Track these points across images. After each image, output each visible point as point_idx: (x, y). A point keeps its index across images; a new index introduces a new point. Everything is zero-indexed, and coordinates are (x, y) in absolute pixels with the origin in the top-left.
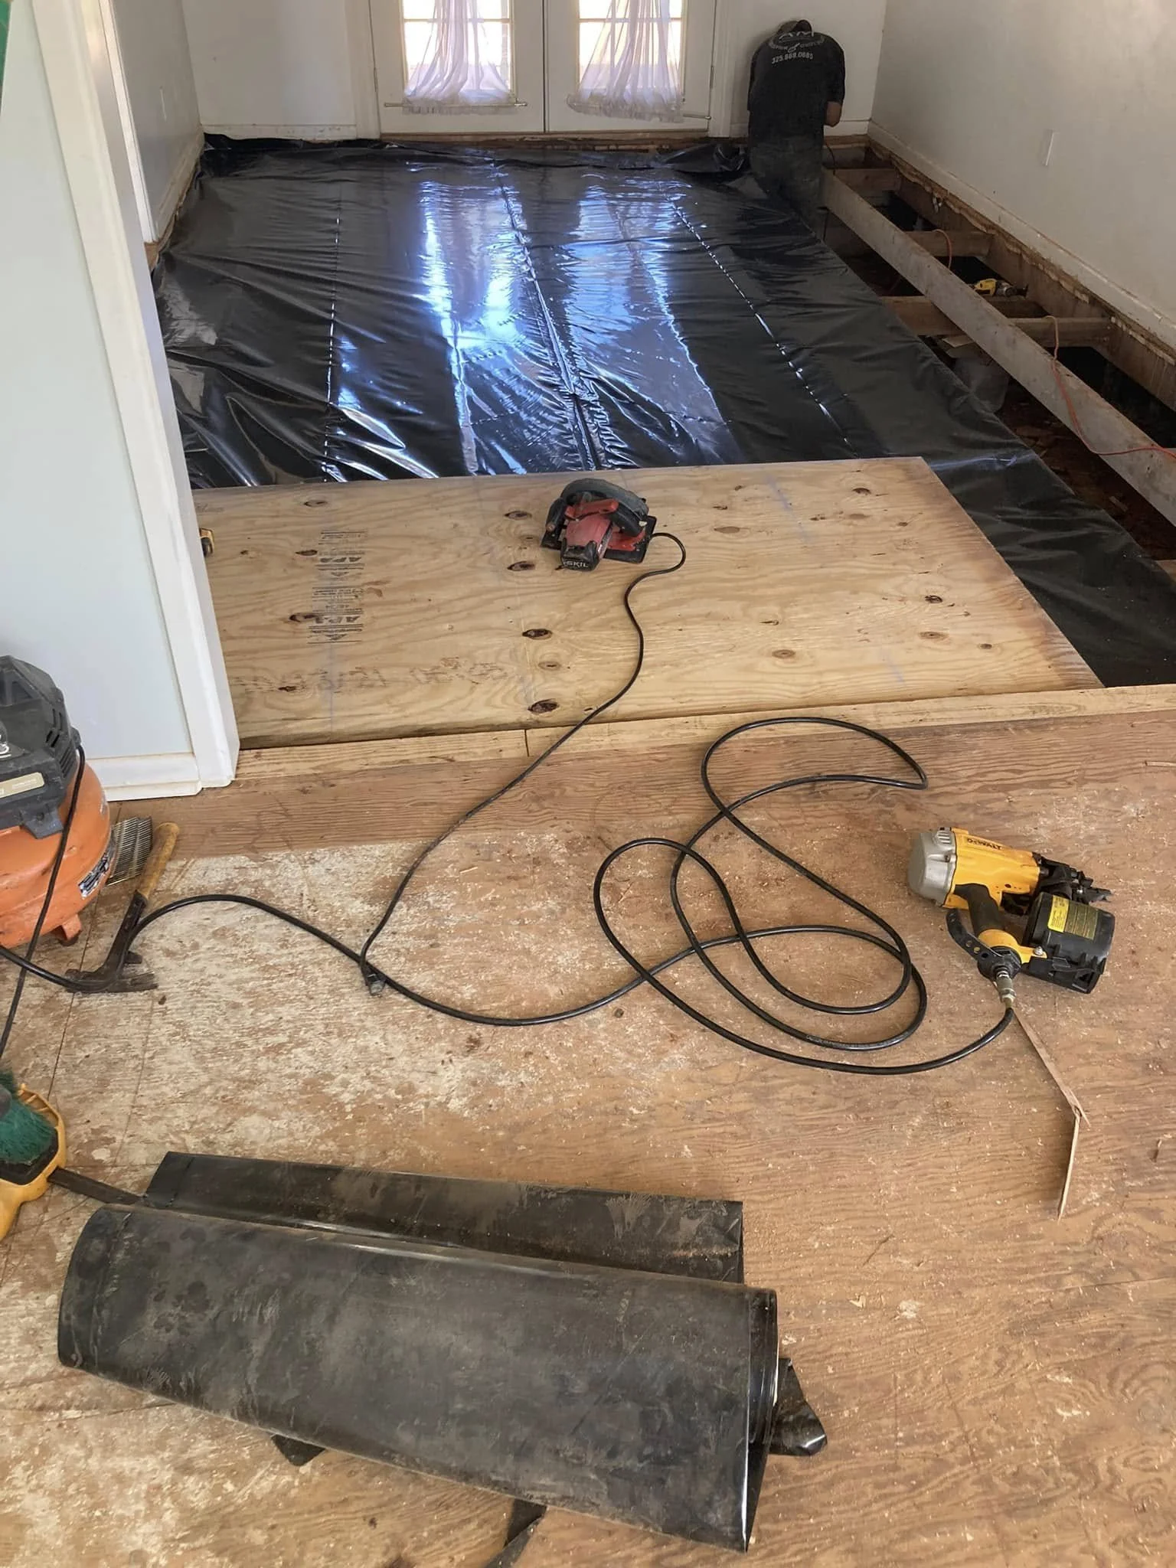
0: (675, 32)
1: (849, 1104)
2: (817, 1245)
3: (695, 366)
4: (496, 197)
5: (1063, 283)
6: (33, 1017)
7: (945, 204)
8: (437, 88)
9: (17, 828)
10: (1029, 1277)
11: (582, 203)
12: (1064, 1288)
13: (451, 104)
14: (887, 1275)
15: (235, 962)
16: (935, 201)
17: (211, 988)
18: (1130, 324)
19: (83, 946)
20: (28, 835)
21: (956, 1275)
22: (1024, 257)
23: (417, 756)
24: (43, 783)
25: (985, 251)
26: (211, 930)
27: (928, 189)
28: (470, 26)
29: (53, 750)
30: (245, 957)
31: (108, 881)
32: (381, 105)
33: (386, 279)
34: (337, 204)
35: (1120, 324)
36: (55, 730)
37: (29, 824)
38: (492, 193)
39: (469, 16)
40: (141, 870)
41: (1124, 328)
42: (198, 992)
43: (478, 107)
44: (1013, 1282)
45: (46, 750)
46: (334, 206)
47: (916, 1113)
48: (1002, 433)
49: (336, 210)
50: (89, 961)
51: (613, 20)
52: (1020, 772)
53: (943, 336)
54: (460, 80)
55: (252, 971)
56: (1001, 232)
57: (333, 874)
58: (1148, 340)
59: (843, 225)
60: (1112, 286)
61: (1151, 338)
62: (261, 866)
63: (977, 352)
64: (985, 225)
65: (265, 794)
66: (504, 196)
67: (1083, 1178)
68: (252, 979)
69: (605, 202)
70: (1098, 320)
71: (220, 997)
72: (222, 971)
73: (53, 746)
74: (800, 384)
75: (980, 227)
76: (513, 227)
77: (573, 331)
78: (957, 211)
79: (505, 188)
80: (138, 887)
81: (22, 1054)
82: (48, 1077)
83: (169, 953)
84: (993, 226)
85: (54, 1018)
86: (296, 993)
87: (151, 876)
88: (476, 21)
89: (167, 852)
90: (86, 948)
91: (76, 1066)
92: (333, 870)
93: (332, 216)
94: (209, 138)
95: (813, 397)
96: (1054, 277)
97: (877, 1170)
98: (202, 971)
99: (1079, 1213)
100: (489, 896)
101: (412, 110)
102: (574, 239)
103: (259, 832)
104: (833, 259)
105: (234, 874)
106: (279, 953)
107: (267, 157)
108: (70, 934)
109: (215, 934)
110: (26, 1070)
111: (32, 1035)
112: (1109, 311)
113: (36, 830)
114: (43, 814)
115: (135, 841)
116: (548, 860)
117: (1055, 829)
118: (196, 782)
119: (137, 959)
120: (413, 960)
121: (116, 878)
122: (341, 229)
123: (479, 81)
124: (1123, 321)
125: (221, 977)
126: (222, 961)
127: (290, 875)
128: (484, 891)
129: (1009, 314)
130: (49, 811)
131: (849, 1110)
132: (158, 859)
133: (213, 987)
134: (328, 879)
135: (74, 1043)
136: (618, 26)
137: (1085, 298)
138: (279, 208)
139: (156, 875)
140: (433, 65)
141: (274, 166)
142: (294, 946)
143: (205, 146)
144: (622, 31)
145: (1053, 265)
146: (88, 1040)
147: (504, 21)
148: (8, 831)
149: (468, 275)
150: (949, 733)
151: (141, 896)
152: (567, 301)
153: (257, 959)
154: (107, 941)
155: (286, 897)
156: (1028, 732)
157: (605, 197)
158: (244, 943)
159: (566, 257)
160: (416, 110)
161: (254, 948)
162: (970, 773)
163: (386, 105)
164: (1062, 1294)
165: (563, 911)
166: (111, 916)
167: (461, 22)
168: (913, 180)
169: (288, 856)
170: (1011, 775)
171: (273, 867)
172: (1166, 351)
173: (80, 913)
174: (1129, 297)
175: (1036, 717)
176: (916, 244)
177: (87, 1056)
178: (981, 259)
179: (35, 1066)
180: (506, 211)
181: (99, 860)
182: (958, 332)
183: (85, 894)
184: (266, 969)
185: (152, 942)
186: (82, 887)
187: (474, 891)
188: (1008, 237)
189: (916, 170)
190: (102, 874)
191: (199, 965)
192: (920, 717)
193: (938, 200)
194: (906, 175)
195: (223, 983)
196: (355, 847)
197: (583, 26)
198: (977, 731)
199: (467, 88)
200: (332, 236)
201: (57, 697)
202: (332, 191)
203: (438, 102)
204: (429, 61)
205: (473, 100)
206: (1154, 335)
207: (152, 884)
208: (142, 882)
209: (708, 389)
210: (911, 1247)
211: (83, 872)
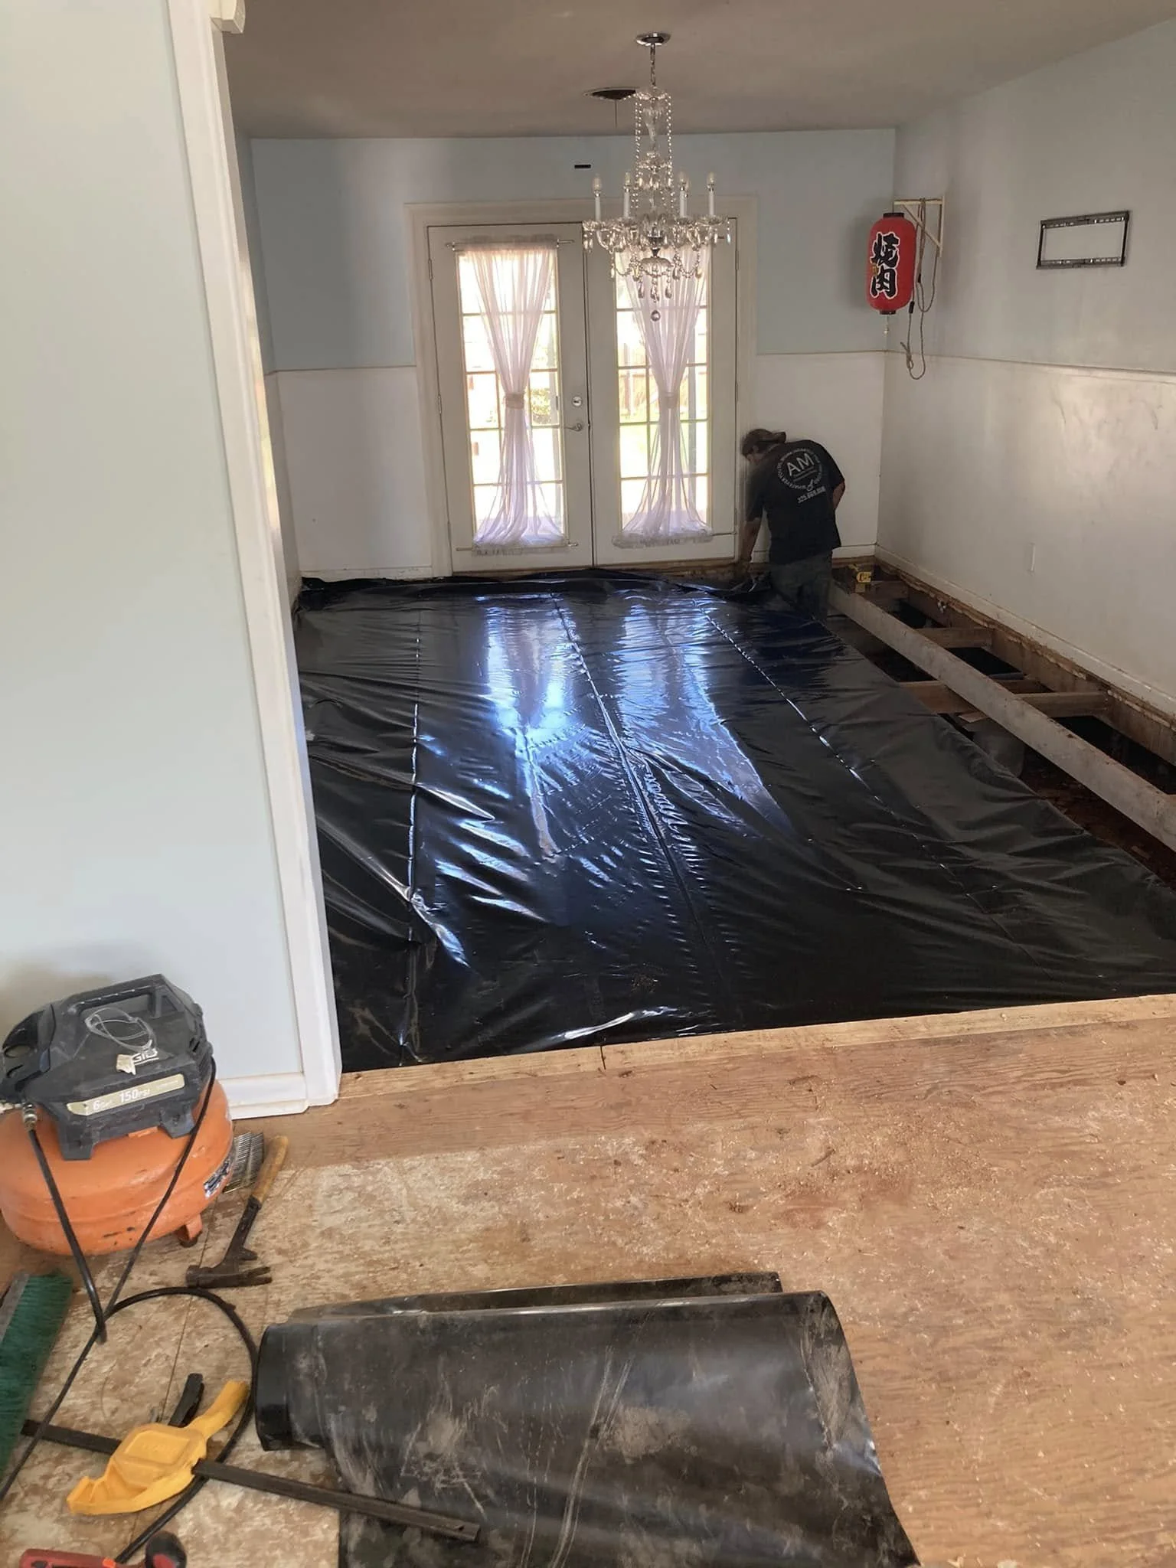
0: (702, 484)
1: (930, 1374)
2: (910, 1509)
3: (735, 742)
4: (553, 617)
5: (1061, 665)
6: (156, 1312)
7: (948, 607)
8: (501, 535)
9: (155, 1128)
10: (1123, 1535)
11: (627, 619)
12: (1158, 1544)
13: (514, 546)
14: (983, 1536)
15: (341, 1258)
16: (939, 604)
17: (321, 1281)
18: (1126, 695)
19: (202, 1247)
20: (164, 1135)
21: (1051, 1535)
22: (1024, 645)
23: (503, 1072)
24: (183, 1084)
25: (989, 642)
26: (319, 1231)
27: (932, 595)
28: (529, 487)
29: (195, 1054)
30: (351, 1253)
31: (225, 1189)
32: (454, 549)
33: (460, 684)
34: (418, 628)
35: (1115, 696)
36: (196, 1037)
37: (167, 1124)
38: (550, 614)
39: (528, 480)
40: (254, 1179)
41: (1121, 699)
42: (309, 1285)
43: (536, 548)
44: (1107, 1540)
45: (188, 1053)
46: (415, 629)
47: (997, 1381)
48: (1018, 789)
49: (416, 632)
50: (207, 1260)
51: (649, 478)
52: (1066, 1072)
53: (960, 714)
54: (521, 528)
55: (357, 1266)
56: (1001, 626)
57: (429, 1178)
58: (1143, 707)
59: (860, 628)
60: (1104, 664)
61: (1144, 705)
62: (363, 1173)
63: (992, 726)
64: (984, 621)
65: (364, 1110)
66: (561, 616)
67: (1167, 1441)
68: (357, 1273)
69: (647, 617)
70: (1097, 693)
71: (328, 1290)
72: (330, 1265)
73: (194, 1050)
74: (830, 753)
75: (981, 622)
76: (570, 639)
77: (625, 719)
78: (960, 611)
79: (561, 610)
80: (253, 1193)
81: (146, 1346)
82: (170, 1366)
83: (280, 1252)
84: (993, 622)
85: (174, 1313)
86: (399, 1284)
87: (265, 1182)
88: (533, 483)
89: (278, 1161)
90: (204, 1249)
91: (195, 1355)
92: (429, 1175)
93: (412, 636)
94: (305, 581)
95: (844, 764)
96: (1052, 660)
97: (964, 1437)
98: (312, 1266)
99: (1165, 1474)
100: (575, 1195)
101: (479, 553)
102: (621, 647)
103: (361, 1144)
104: (852, 651)
105: (339, 1180)
106: (382, 1249)
107: (354, 593)
108: (192, 1235)
109: (322, 1233)
110: (149, 1360)
111: (155, 1328)
112: (1105, 686)
113: (172, 1130)
114: (179, 1115)
115: (249, 1153)
116: (628, 1162)
117: (1102, 1120)
118: (304, 1100)
119: (253, 1257)
120: (506, 1253)
121: (231, 1186)
122: (421, 646)
123: (537, 527)
124: (1117, 693)
125: (329, 1271)
126: (329, 1257)
127: (389, 1180)
128: (569, 1191)
129: (1015, 691)
130: (185, 1113)
131: (932, 1379)
132: (271, 1167)
133: (322, 1281)
134: (425, 1183)
135: (194, 1334)
136: (653, 482)
137: (1082, 676)
138: (363, 632)
139: (269, 1182)
140: (498, 519)
141: (361, 600)
142: (396, 1242)
143: (303, 587)
144: (656, 485)
145: (1050, 651)
146: (207, 1331)
147: (557, 482)
148: (147, 1132)
149: (530, 679)
150: (995, 1040)
151: (257, 1200)
152: (620, 696)
153: (364, 1255)
154: (223, 1243)
155: (387, 1200)
156: (1069, 1037)
157: (647, 614)
158: (349, 1241)
159: (617, 661)
160: (484, 552)
161: (359, 1245)
162: (1020, 1073)
163: (457, 550)
164: (1156, 1550)
165: (646, 1205)
166: (227, 1219)
167: (522, 485)
168: (918, 589)
169: (387, 1164)
170: (1055, 1075)
171: (374, 1174)
172: (1160, 716)
173: (202, 1214)
174: (1120, 672)
175: (1075, 1024)
176: (926, 639)
177: (206, 1346)
178: (986, 649)
179: (158, 1356)
180: (562, 627)
181: (222, 1163)
182: (972, 709)
183: (208, 1195)
184: (371, 1263)
185: (266, 1242)
186: (206, 1187)
187: (560, 1191)
188: (1008, 630)
189: (919, 581)
190: (224, 1177)
191: (309, 1261)
192: (966, 1027)
193: (943, 604)
194: (911, 585)
195: (333, 1276)
196: (449, 1154)
197: (624, 484)
198: (1022, 1037)
199: (527, 534)
200: (414, 653)
201: (197, 1013)
202: (413, 618)
203: (501, 546)
204: (494, 516)
205: (532, 543)
206: (1147, 703)
207: (265, 1189)
208: (257, 1187)
209: (748, 760)
210: (1005, 1509)
211: (210, 1171)
